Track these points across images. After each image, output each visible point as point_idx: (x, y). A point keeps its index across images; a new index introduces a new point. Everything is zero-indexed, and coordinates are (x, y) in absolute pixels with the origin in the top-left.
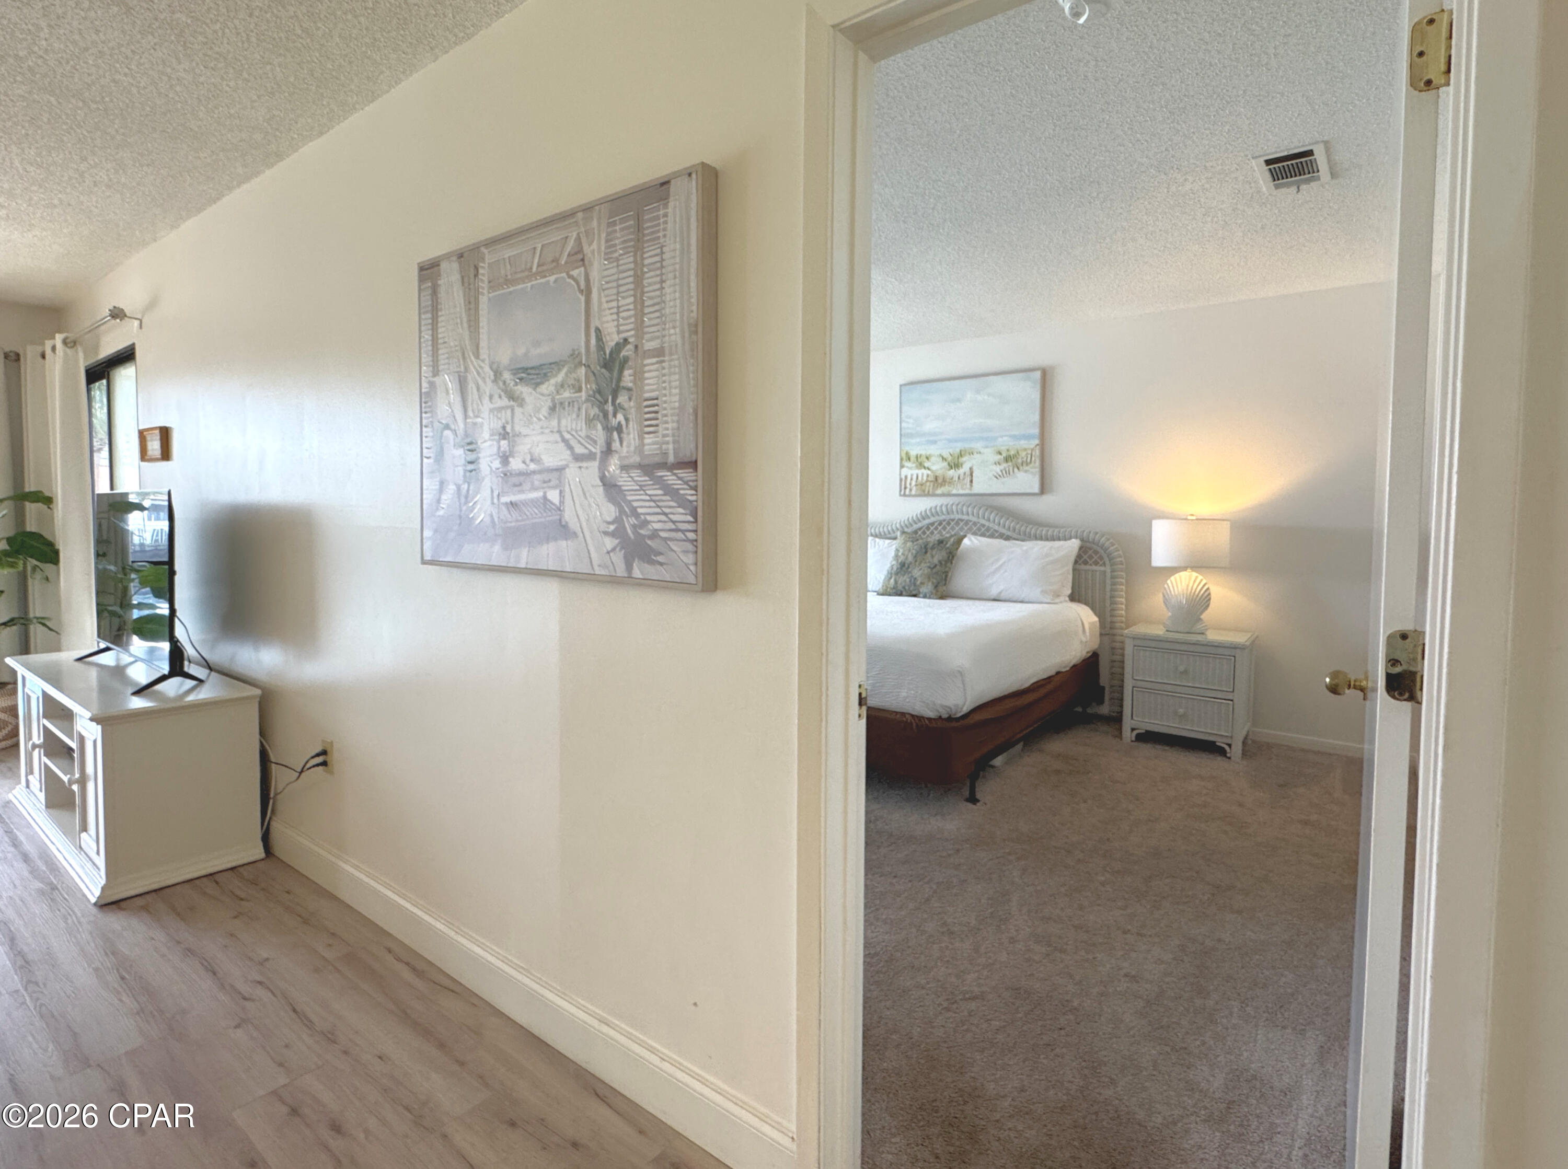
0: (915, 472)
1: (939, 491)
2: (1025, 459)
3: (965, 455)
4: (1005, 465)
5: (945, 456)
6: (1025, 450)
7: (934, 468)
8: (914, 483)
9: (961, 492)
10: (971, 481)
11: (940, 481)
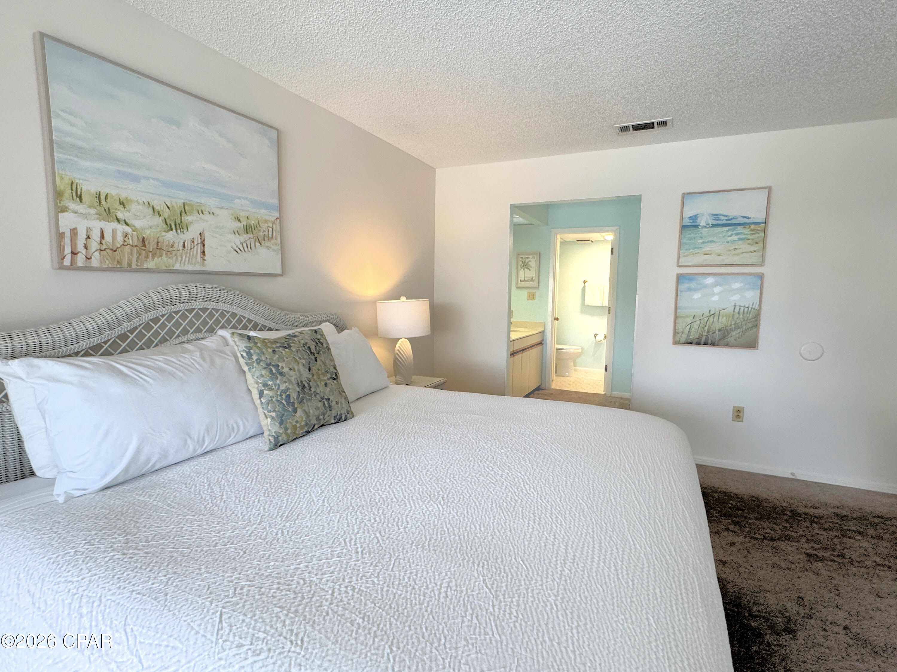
0: (97, 225)
1: (151, 264)
2: (266, 233)
3: (191, 213)
4: (245, 237)
5: (157, 208)
6: (266, 221)
7: (138, 223)
8: (94, 245)
9: (190, 268)
10: (203, 253)
11: (151, 246)
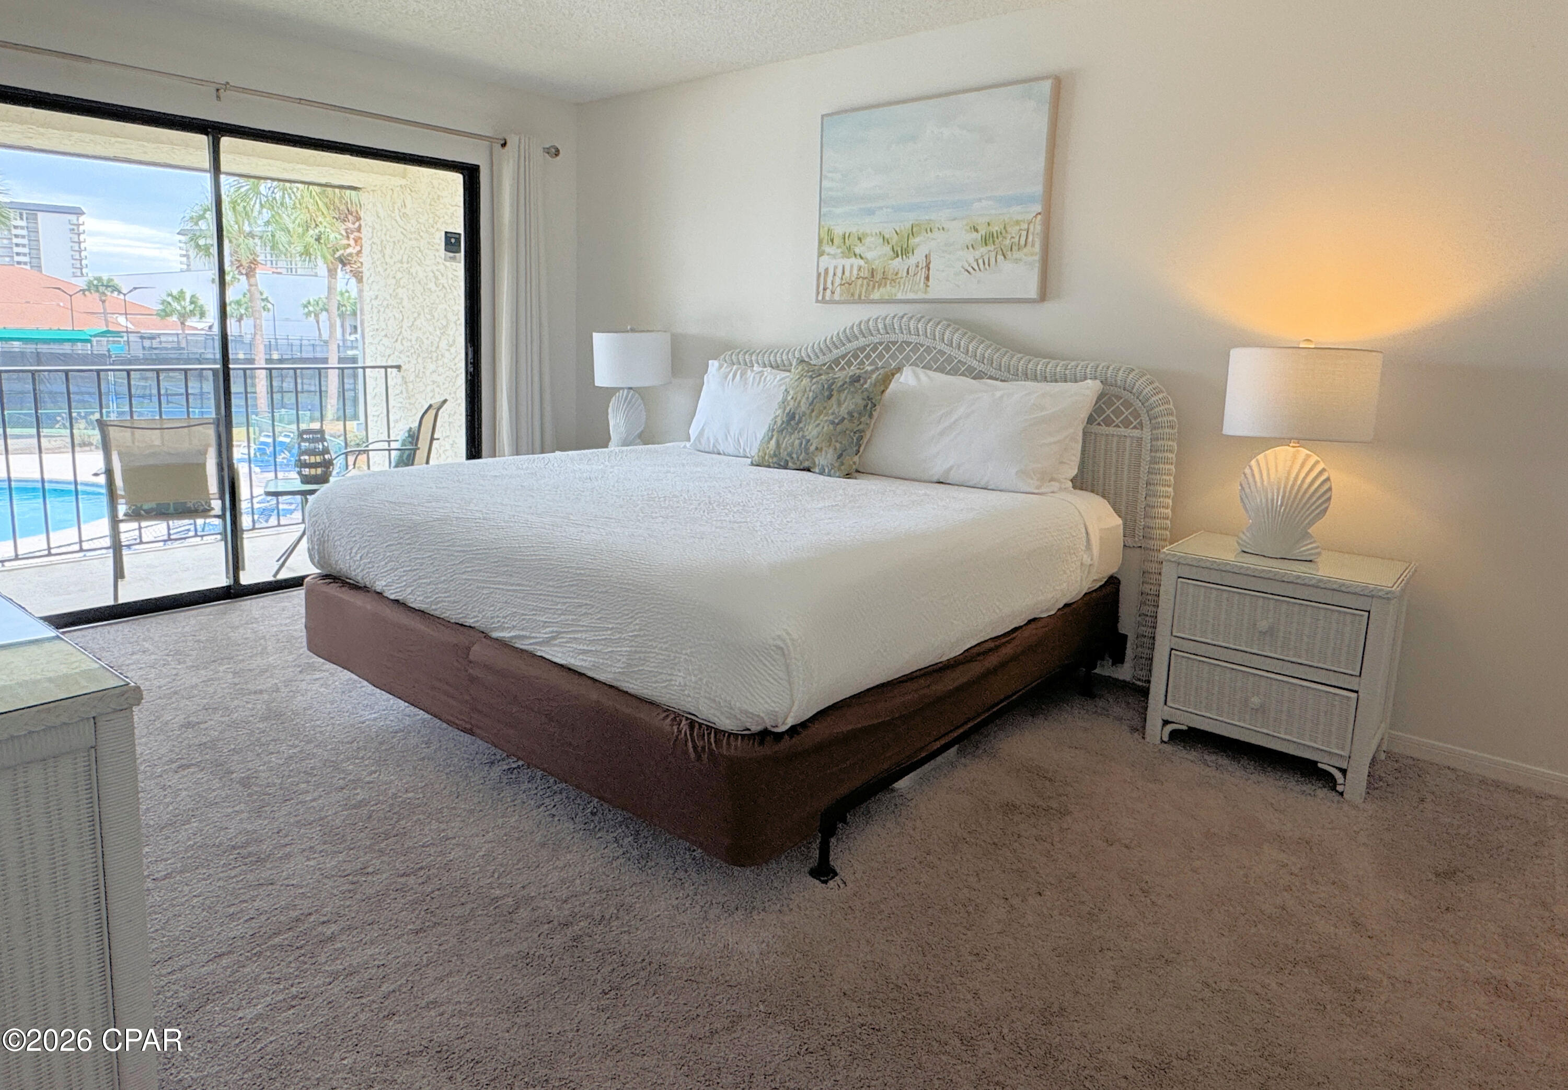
0: (841, 262)
1: (876, 295)
2: (1016, 240)
3: (919, 233)
4: (984, 250)
5: (887, 236)
6: (1018, 223)
7: (869, 255)
8: (838, 281)
9: (911, 296)
10: (927, 278)
11: (878, 277)
